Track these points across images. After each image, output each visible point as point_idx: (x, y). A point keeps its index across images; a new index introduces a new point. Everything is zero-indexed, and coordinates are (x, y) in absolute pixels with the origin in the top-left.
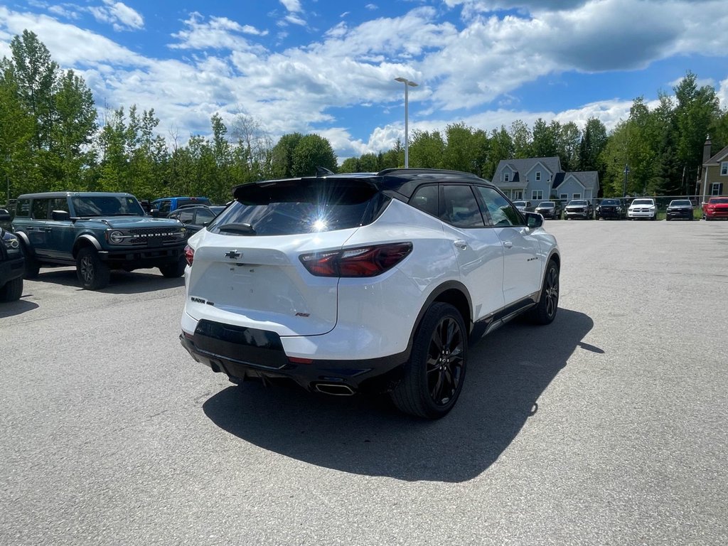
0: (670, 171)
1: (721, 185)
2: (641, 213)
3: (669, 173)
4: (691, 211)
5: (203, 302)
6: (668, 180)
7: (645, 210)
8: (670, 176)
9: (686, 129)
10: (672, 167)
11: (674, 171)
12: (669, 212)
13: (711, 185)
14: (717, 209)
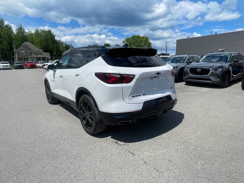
0: (3, 52)
1: (22, 58)
2: (5, 67)
3: (3, 53)
4: (23, 66)
5: (140, 95)
6: (3, 55)
7: (7, 66)
8: (4, 54)
9: (5, 38)
10: (4, 51)
11: (5, 52)
12: (16, 66)
13: (19, 58)
14: (31, 65)
